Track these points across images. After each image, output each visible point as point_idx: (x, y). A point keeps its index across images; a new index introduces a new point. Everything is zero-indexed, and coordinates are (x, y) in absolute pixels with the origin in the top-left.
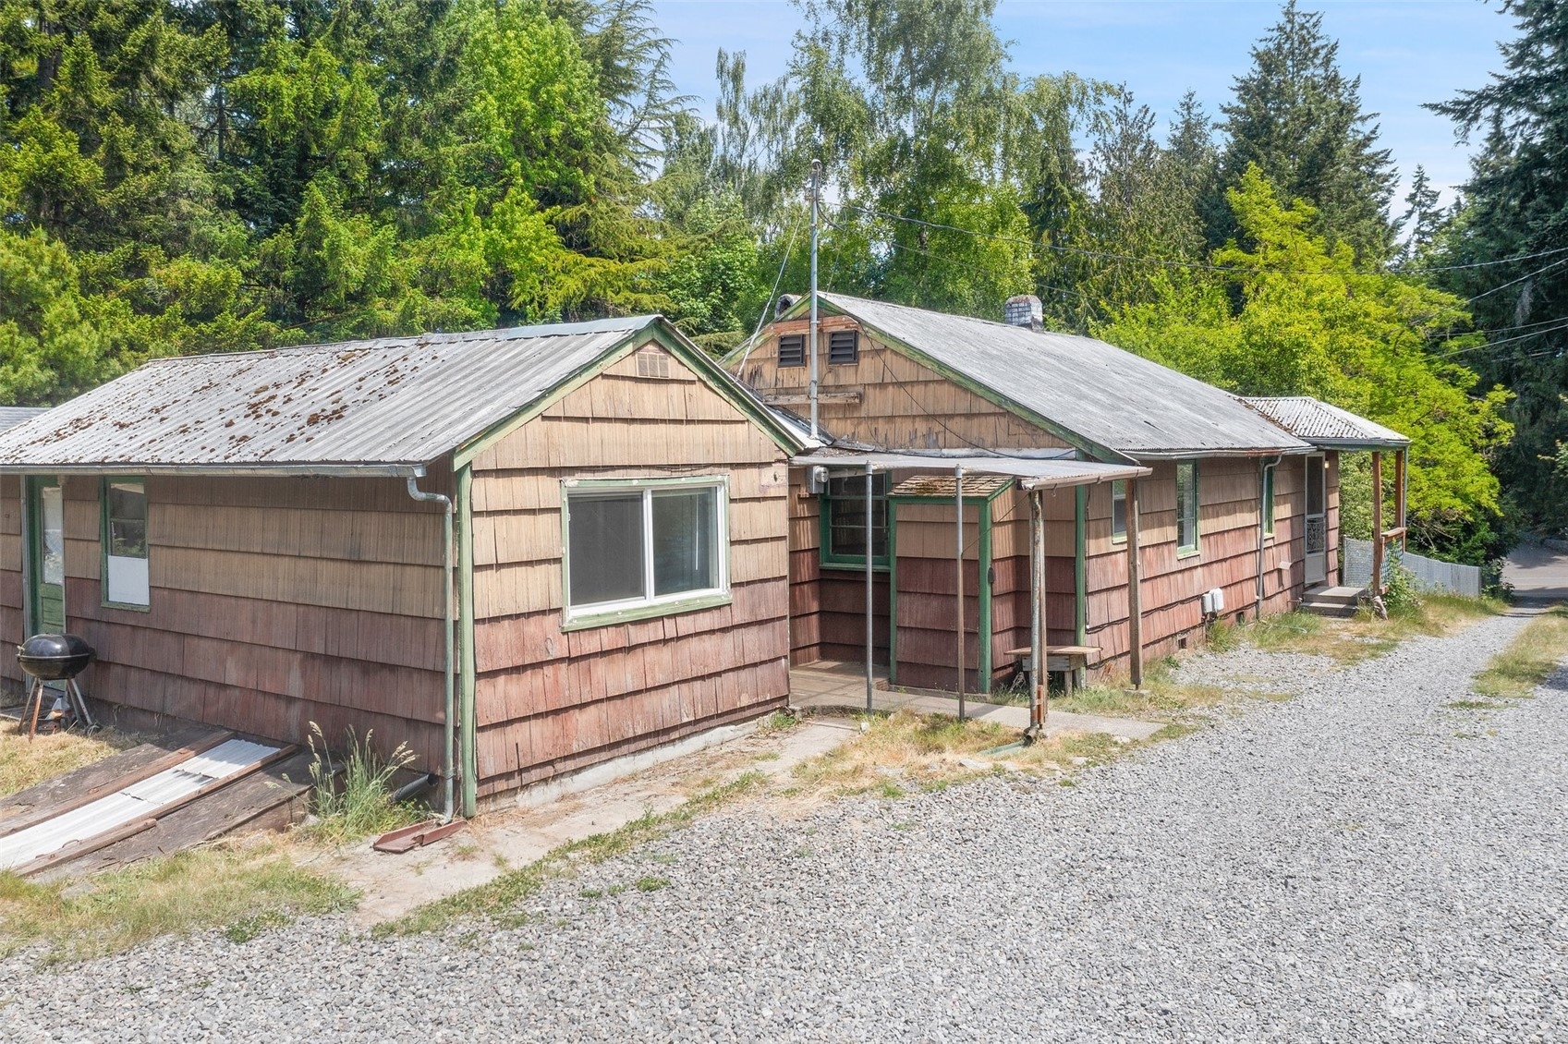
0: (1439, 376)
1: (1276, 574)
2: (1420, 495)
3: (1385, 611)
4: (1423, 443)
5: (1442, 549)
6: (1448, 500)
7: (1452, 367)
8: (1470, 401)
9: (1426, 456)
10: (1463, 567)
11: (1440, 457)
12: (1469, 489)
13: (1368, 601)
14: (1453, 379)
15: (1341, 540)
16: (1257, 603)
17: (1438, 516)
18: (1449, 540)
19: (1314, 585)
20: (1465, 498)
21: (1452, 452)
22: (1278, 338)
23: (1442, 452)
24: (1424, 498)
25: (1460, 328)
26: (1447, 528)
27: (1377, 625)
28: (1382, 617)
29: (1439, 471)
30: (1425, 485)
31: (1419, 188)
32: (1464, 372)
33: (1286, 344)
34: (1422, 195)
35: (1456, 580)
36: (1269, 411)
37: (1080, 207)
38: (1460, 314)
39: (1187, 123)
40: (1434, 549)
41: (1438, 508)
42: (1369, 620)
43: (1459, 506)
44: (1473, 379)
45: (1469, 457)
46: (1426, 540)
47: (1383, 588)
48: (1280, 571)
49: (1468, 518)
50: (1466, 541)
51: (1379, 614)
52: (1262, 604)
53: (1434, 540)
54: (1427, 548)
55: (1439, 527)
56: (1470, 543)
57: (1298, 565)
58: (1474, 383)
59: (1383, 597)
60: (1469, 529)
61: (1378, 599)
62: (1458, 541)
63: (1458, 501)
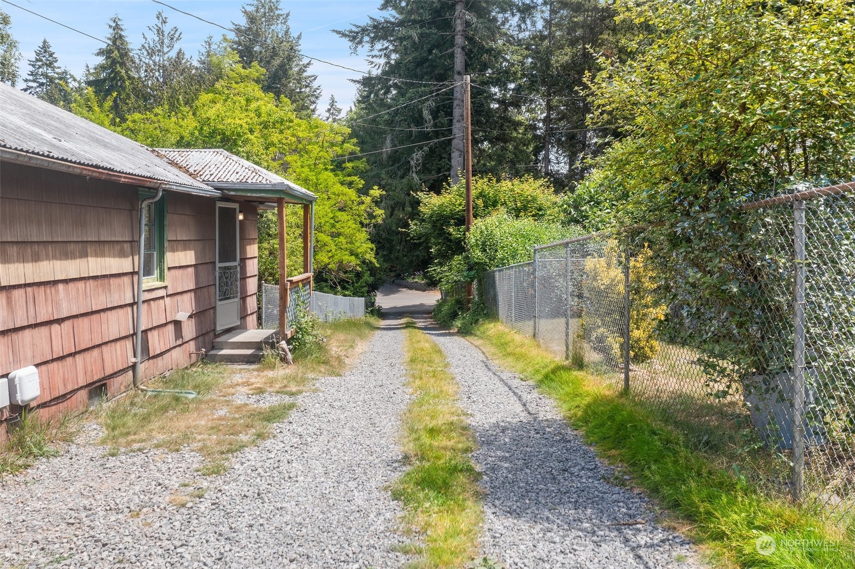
0: (342, 184)
1: (171, 328)
2: (330, 254)
3: (290, 356)
4: (332, 221)
5: (344, 288)
6: (347, 257)
7: (349, 179)
8: (359, 197)
9: (334, 230)
10: (356, 298)
11: (342, 230)
12: (359, 250)
13: (273, 346)
14: (350, 185)
15: (260, 286)
16: (134, 367)
17: (341, 267)
18: (348, 282)
19: (228, 331)
20: (357, 256)
21: (349, 227)
22: (220, 126)
23: (343, 227)
24: (333, 256)
25: (353, 157)
26: (346, 275)
27: (281, 372)
28: (287, 363)
29: (342, 239)
30: (333, 248)
31: (332, 106)
32: (355, 178)
33: (228, 133)
34: (333, 109)
35: (352, 308)
36: (179, 159)
37: (132, 83)
38: (353, 147)
39: (208, 52)
40: (339, 288)
41: (341, 262)
42: (272, 367)
43: (353, 261)
44: (361, 183)
45: (359, 231)
46: (335, 283)
47: (289, 333)
48: (177, 324)
49: (359, 269)
50: (357, 282)
51: (284, 360)
52: (141, 368)
53: (339, 283)
54: (335, 288)
55: (342, 275)
56: (359, 284)
57: (204, 314)
58: (361, 186)
59: (289, 342)
60: (358, 275)
61: (283, 344)
62: (353, 283)
63: (353, 258)
